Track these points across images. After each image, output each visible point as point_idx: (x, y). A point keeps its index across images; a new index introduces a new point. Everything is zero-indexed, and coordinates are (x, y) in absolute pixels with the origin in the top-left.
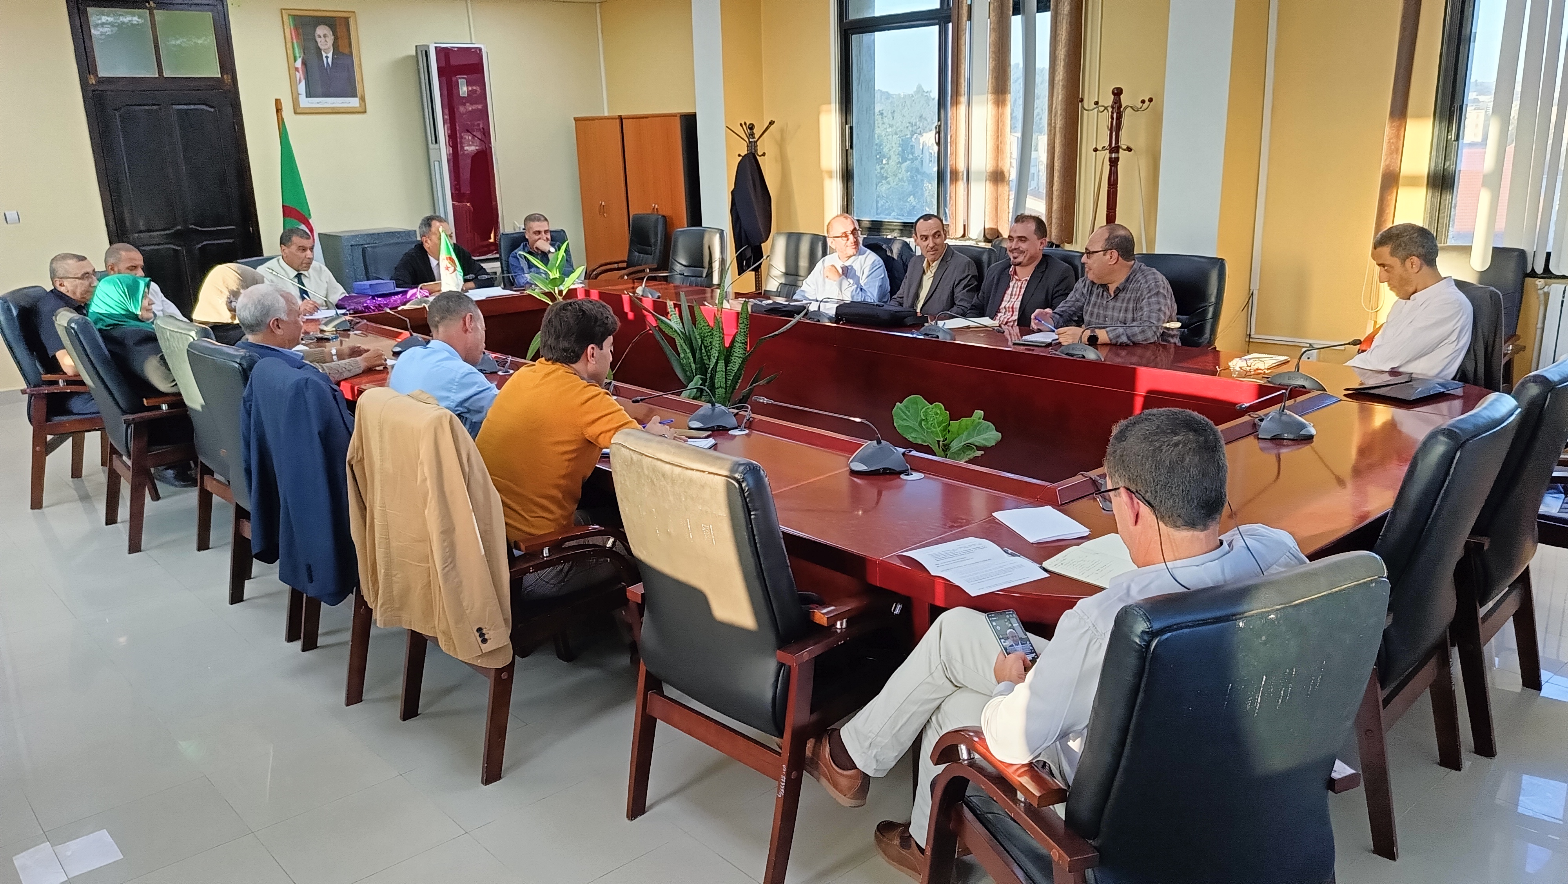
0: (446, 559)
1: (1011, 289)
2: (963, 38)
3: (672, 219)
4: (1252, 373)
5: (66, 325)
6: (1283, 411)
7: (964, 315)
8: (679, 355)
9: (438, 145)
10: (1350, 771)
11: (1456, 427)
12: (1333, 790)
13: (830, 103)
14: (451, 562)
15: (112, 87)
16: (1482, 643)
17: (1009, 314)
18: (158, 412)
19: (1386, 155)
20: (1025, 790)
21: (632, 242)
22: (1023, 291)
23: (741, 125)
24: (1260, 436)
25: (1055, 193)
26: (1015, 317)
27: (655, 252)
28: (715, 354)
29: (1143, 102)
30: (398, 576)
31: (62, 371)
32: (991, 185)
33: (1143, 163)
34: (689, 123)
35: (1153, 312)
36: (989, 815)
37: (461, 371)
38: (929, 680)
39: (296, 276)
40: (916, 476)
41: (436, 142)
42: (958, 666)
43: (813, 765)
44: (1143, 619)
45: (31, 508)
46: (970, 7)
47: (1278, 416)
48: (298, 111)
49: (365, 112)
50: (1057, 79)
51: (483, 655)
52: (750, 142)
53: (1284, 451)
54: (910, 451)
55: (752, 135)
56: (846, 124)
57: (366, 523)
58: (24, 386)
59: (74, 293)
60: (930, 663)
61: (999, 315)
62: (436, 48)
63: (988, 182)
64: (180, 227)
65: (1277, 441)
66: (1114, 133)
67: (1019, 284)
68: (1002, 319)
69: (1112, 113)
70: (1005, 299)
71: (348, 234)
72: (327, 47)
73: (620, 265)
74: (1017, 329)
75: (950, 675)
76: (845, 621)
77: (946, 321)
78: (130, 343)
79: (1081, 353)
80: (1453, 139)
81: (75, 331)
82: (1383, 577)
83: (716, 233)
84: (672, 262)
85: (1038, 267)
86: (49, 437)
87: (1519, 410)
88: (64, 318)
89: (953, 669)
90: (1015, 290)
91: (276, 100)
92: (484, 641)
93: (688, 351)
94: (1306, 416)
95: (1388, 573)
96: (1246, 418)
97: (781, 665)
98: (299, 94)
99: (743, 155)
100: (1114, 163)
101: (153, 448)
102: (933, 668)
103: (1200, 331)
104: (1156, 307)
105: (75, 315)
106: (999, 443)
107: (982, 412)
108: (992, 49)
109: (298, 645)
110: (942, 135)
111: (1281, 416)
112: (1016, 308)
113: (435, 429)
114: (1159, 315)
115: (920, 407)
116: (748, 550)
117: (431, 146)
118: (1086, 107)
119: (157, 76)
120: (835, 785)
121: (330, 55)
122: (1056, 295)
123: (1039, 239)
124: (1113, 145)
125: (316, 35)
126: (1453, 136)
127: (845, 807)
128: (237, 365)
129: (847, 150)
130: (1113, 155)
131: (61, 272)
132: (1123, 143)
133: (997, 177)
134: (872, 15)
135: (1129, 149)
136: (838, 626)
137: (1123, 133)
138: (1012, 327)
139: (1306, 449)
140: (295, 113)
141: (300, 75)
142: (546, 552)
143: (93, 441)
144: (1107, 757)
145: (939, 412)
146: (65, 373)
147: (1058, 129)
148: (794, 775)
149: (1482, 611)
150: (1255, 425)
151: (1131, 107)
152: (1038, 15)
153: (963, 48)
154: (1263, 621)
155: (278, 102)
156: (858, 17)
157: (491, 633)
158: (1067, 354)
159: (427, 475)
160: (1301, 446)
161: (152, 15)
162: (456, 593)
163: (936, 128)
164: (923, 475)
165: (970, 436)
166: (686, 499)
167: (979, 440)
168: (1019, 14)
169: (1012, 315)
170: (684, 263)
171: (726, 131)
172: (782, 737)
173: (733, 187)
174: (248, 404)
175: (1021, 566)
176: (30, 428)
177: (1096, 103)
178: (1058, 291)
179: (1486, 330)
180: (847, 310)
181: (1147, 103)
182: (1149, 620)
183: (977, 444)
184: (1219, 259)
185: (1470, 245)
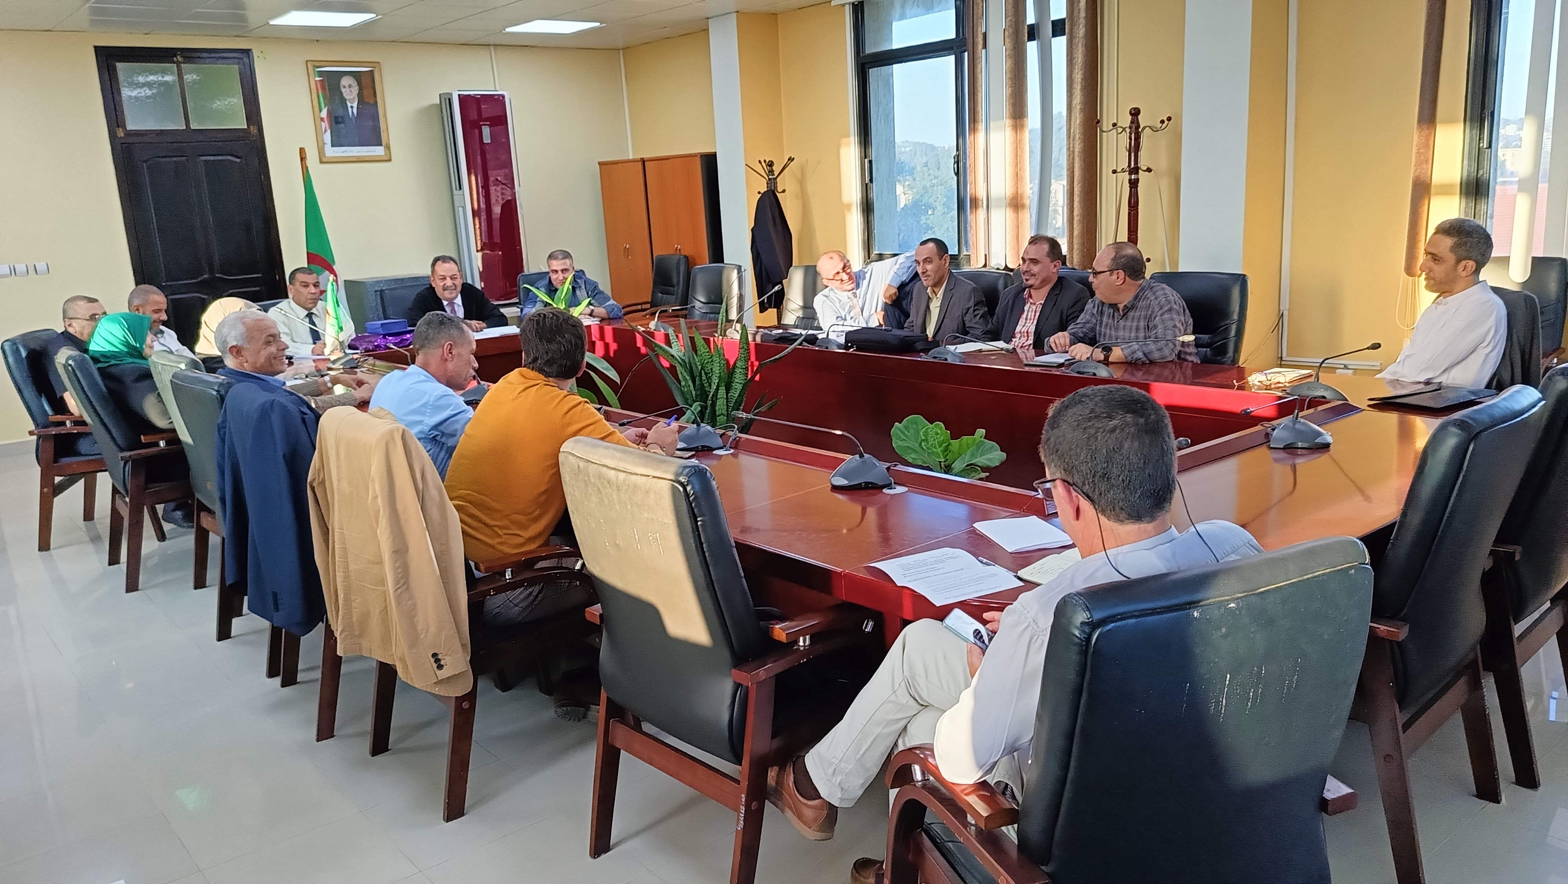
0: (399, 580)
1: (1026, 313)
2: (979, 66)
3: (695, 259)
4: (1273, 386)
5: (64, 362)
6: (1297, 419)
7: (978, 339)
8: (679, 382)
9: (461, 191)
10: (1345, 790)
11: (1471, 418)
12: (1327, 813)
13: (849, 137)
14: (403, 585)
15: (141, 139)
16: (1518, 664)
17: (1024, 339)
18: (154, 449)
19: (1415, 166)
20: (976, 814)
21: (655, 283)
22: (1038, 314)
23: (760, 162)
24: (1271, 446)
25: (1076, 219)
26: (1031, 341)
27: (677, 293)
28: (715, 380)
29: (1162, 122)
30: (357, 601)
31: (69, 411)
32: (1012, 213)
33: (1165, 185)
34: (710, 162)
35: (1168, 329)
36: (950, 844)
37: (435, 394)
38: (893, 698)
39: (307, 315)
40: (900, 489)
41: (460, 188)
42: (921, 682)
43: (776, 795)
44: (1083, 609)
45: (39, 550)
46: (985, 35)
47: (1291, 424)
48: (324, 160)
49: (390, 160)
50: (1074, 102)
51: (439, 682)
52: (769, 179)
53: (1299, 461)
54: (896, 465)
55: (771, 172)
56: (865, 158)
57: (328, 549)
58: (32, 427)
59: (82, 334)
60: (893, 679)
61: (1014, 340)
62: (459, 95)
63: (1008, 209)
64: (205, 276)
65: (1289, 450)
66: (1133, 154)
67: (1034, 307)
68: (1016, 344)
69: (1130, 133)
70: (1020, 323)
71: (371, 280)
72: (352, 97)
73: (644, 306)
74: (1032, 352)
75: (914, 693)
76: (808, 637)
77: (958, 346)
78: (128, 380)
79: (1092, 371)
80: (1485, 146)
81: (73, 369)
82: (1364, 564)
83: (735, 268)
84: (691, 299)
85: (1053, 289)
86: (57, 479)
87: (1543, 402)
88: (63, 356)
89: (917, 686)
90: (1030, 314)
91: (301, 149)
92: (440, 667)
93: (688, 378)
94: (1325, 426)
95: (1371, 559)
96: (1259, 428)
97: (738, 686)
98: (324, 144)
99: (762, 192)
100: (1134, 184)
101: (151, 485)
102: (897, 685)
103: (1221, 350)
104: (1170, 324)
105: (75, 353)
106: (1003, 464)
107: (984, 430)
108: (1009, 76)
109: (277, 681)
110: (961, 165)
111: (1294, 425)
112: (1031, 333)
113: (387, 444)
114: (1174, 331)
115: (920, 428)
116: (696, 559)
117: (455, 192)
118: (1104, 129)
119: (184, 128)
120: (800, 816)
121: (355, 105)
122: (1071, 317)
123: (1052, 262)
124: (1132, 166)
125: (341, 85)
126: (1485, 144)
127: (809, 840)
128: (215, 393)
129: (866, 184)
130: (1133, 177)
131: (71, 314)
132: (1143, 164)
133: (1016, 204)
134: (890, 48)
135: (1149, 170)
136: (801, 643)
137: (1142, 154)
138: (1028, 349)
139: (1323, 459)
140: (321, 162)
141: (325, 125)
142: (508, 575)
143: (104, 482)
144: (1054, 769)
145: (939, 432)
146: (72, 414)
147: (1076, 153)
148: (754, 805)
149: (1518, 629)
150: (1267, 435)
151: (1150, 127)
152: (1053, 39)
153: (979, 76)
154: (1222, 610)
155: (302, 151)
156: (875, 51)
157: (448, 658)
158: (1078, 372)
159: (378, 492)
160: (1316, 456)
161: (179, 69)
162: (410, 616)
163: (954, 158)
164: (907, 489)
165: (973, 455)
166: (632, 507)
167: (982, 460)
168: (1034, 40)
169: (1027, 340)
170: (703, 300)
171: (746, 169)
172: (741, 765)
173: (753, 225)
174: (222, 431)
175: (994, 575)
176: (38, 469)
177: (1114, 125)
178: (1071, 314)
179: (1522, 339)
180: (855, 337)
181: (1166, 122)
182: (1089, 610)
183: (980, 465)
184: (1241, 275)
185: (1508, 255)
